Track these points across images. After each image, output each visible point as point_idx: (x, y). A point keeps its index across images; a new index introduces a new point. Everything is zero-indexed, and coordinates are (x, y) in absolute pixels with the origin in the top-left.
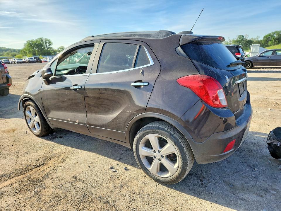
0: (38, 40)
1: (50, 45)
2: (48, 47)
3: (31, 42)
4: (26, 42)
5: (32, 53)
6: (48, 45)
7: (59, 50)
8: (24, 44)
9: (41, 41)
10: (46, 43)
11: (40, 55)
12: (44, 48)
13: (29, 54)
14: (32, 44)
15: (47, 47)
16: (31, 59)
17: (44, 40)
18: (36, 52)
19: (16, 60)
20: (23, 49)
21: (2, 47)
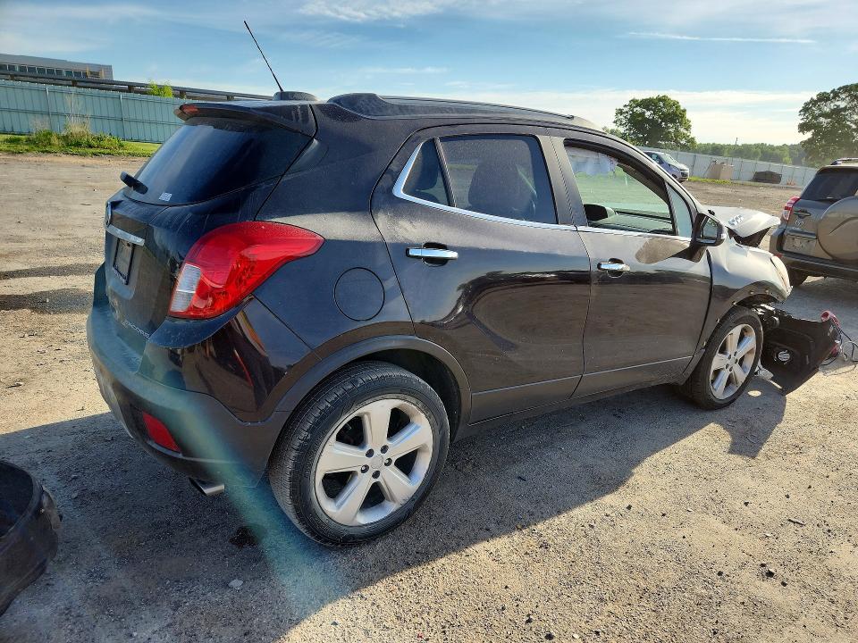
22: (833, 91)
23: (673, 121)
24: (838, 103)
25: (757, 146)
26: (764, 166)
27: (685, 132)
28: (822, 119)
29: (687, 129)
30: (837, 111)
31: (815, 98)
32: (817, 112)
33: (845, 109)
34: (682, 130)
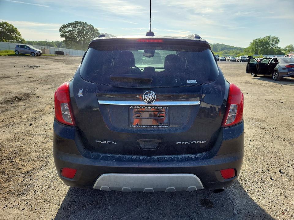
0: (266, 38)
1: (276, 43)
2: (274, 45)
3: (257, 41)
4: (252, 41)
5: (255, 52)
6: (274, 43)
7: (286, 49)
8: (251, 43)
9: (268, 39)
10: (273, 41)
11: (262, 54)
12: (269, 47)
13: (251, 52)
14: (258, 43)
15: (272, 46)
16: (244, 57)
17: (271, 39)
18: (259, 51)
19: (230, 58)
20: (247, 48)
21: (232, 46)
22: (67, 25)
23: (13, 32)
24: (70, 28)
25: (44, 42)
26: (57, 49)
27: (19, 37)
28: (66, 34)
29: (20, 36)
30: (70, 31)
31: (62, 26)
32: (64, 31)
33: (72, 30)
34: (18, 36)
